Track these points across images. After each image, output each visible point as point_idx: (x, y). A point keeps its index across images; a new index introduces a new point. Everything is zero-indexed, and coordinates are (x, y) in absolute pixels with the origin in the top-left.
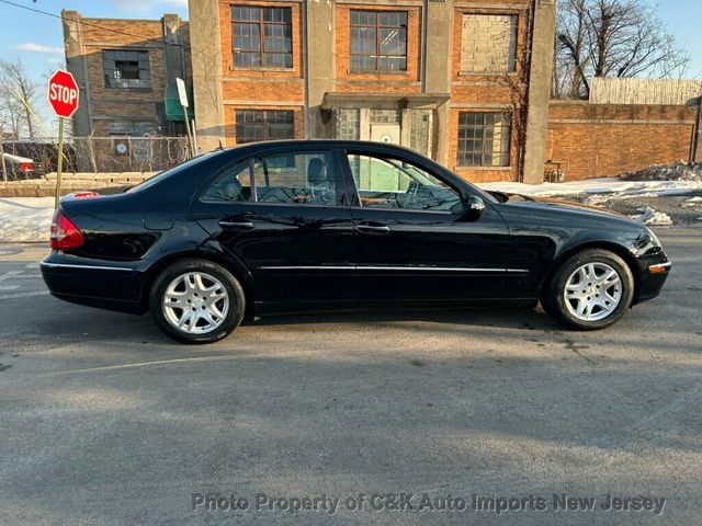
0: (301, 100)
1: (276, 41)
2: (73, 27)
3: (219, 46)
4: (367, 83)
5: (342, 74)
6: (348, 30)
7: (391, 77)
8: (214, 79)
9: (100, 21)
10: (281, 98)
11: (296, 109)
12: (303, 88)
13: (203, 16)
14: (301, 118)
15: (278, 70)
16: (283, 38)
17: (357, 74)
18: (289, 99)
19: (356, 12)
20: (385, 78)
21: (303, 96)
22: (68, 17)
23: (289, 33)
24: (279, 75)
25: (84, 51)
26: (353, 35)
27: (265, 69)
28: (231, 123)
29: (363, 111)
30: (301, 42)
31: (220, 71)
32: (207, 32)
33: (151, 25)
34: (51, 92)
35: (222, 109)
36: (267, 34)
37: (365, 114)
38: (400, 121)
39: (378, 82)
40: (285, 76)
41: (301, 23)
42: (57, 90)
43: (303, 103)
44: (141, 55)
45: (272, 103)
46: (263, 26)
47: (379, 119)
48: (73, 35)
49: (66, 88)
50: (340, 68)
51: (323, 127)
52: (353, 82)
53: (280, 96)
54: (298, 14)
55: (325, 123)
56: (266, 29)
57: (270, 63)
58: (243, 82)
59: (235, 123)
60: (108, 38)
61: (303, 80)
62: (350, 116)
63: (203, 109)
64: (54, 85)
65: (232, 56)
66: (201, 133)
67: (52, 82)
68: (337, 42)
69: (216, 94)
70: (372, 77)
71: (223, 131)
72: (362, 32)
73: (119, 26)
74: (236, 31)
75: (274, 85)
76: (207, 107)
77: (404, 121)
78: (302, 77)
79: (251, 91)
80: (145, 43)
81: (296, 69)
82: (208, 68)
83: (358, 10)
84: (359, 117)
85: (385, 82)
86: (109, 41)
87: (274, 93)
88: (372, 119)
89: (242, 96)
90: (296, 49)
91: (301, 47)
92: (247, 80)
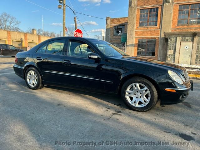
0: (158, 35)
1: (153, 18)
2: (108, 21)
3: (135, 21)
4: (183, 29)
5: (174, 26)
6: (178, 12)
7: (193, 26)
8: (133, 31)
9: (114, 19)
10: (152, 35)
11: (157, 38)
12: (160, 32)
13: (132, 14)
14: (158, 41)
15: (152, 27)
16: (155, 17)
17: (180, 26)
18: (155, 35)
19: (181, 6)
20: (190, 26)
21: (159, 34)
22: (107, 18)
23: (157, 15)
24: (152, 28)
25: (110, 27)
26: (180, 13)
27: (148, 27)
28: (136, 43)
29: (178, 38)
30: (161, 18)
31: (135, 28)
32: (133, 18)
33: (126, 18)
34: (75, 34)
35: (134, 39)
36: (150, 16)
37: (179, 39)
38: (193, 41)
39: (188, 28)
40: (154, 28)
41: (161, 12)
42: (77, 34)
43: (159, 36)
44: (123, 26)
45: (149, 37)
46: (149, 14)
47: (184, 40)
48: (108, 23)
49: (79, 33)
50: (173, 24)
51: (165, 43)
52: (178, 29)
53: (152, 34)
54: (160, 9)
55: (166, 42)
56: (150, 15)
57: (150, 25)
58: (141, 31)
59: (138, 43)
60: (115, 23)
61: (160, 29)
62: (173, 40)
63: (129, 39)
64: (76, 32)
65: (139, 24)
66: (128, 46)
67: (75, 32)
68: (173, 16)
69: (133, 35)
70: (186, 27)
71: (134, 45)
72: (183, 12)
73: (118, 19)
74: (141, 17)
75: (150, 31)
76: (130, 39)
77: (195, 41)
78: (160, 28)
79: (143, 33)
80: (124, 23)
81: (158, 26)
82: (132, 28)
83: (182, 5)
84: (176, 40)
85: (190, 28)
86: (116, 24)
87: (150, 33)
88: (182, 40)
89: (140, 35)
90: (159, 20)
91: (160, 19)
92: (142, 30)
